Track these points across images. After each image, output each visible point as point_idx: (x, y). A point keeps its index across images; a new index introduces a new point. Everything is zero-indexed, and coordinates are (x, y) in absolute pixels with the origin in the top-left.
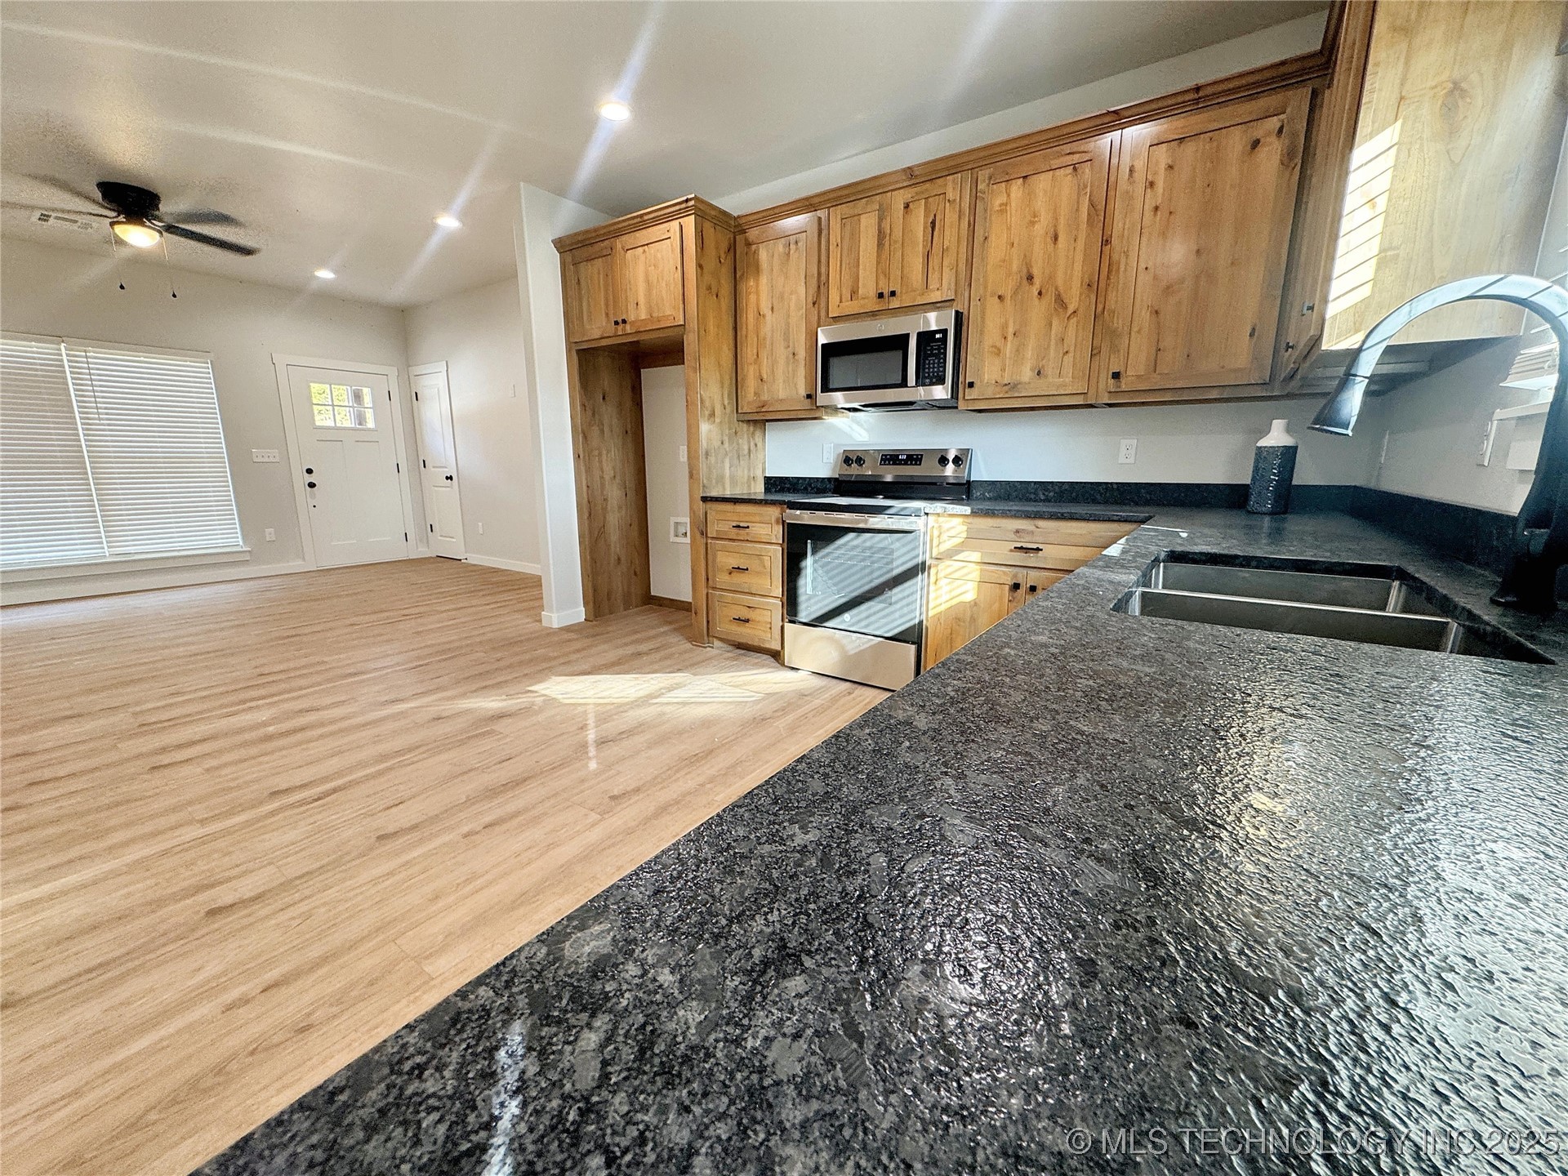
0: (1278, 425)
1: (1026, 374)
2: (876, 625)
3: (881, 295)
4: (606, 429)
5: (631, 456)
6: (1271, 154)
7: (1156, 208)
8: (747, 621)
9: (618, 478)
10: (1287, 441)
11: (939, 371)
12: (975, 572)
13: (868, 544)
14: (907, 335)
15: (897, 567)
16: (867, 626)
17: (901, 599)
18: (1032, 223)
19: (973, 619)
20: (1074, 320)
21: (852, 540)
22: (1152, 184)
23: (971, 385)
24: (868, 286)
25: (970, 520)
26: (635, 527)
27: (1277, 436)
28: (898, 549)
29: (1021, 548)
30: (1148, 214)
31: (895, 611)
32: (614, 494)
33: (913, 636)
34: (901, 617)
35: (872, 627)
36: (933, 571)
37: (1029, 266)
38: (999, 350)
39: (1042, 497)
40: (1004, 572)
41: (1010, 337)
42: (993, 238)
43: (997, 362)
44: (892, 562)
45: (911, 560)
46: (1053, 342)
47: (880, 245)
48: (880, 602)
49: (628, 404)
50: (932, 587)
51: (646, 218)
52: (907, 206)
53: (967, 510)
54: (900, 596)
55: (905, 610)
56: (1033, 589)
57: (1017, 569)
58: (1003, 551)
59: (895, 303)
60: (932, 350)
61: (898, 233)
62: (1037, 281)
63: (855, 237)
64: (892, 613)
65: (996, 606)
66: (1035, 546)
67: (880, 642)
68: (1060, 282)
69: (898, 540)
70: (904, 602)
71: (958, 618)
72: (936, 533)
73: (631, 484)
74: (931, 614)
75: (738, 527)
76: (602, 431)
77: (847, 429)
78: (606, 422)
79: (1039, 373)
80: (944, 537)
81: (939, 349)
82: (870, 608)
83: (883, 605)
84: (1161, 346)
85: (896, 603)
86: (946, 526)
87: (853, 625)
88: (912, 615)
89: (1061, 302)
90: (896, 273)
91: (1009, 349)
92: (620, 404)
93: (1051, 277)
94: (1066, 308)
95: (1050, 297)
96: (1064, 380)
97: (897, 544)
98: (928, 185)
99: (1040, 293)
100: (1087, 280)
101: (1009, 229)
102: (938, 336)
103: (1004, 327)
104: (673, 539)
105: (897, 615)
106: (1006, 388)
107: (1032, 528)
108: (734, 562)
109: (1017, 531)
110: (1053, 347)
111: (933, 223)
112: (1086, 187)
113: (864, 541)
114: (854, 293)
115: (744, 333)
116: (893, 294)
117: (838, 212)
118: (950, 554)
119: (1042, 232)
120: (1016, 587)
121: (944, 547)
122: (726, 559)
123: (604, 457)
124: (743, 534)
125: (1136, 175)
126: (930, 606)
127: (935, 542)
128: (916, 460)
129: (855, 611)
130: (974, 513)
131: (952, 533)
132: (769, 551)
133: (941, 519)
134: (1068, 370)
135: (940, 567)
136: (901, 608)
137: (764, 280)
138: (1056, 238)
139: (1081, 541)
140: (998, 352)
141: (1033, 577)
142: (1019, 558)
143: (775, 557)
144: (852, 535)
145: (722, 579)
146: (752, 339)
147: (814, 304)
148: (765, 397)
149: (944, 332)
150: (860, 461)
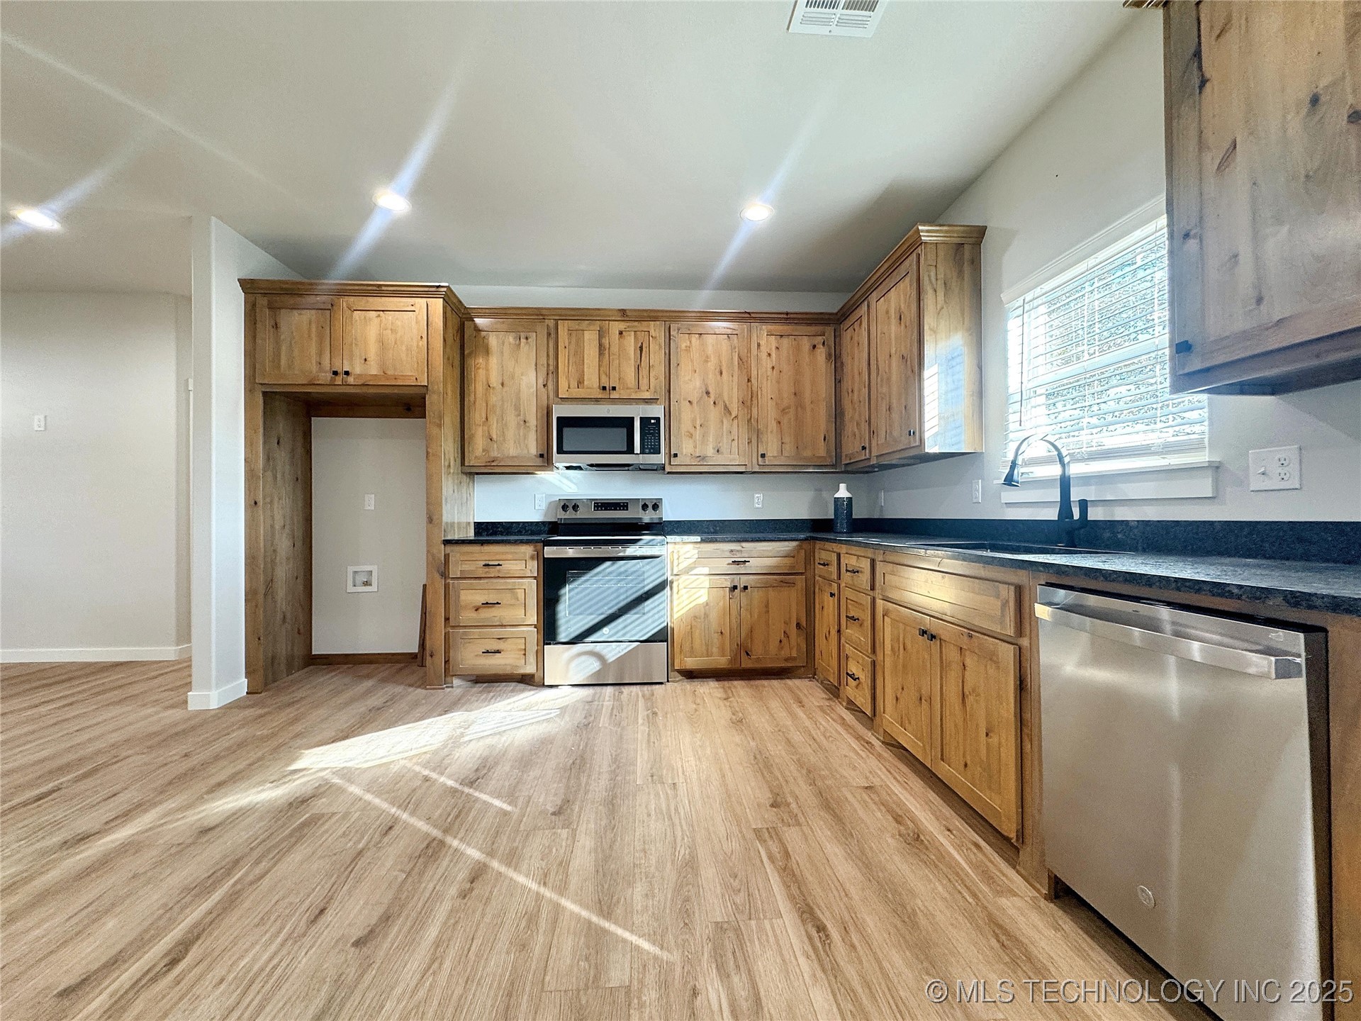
0: (843, 486)
1: (710, 451)
2: (633, 632)
3: (604, 388)
4: (279, 476)
5: (300, 504)
6: (821, 353)
7: (773, 368)
8: (498, 652)
9: (287, 527)
10: (849, 495)
11: (655, 445)
12: (706, 582)
13: (622, 569)
14: (632, 419)
15: (648, 584)
16: (624, 635)
17: (653, 609)
18: (707, 361)
19: (706, 615)
20: (736, 421)
21: (609, 567)
22: (769, 355)
23: (676, 455)
24: (592, 379)
25: (698, 545)
26: (300, 581)
27: (843, 492)
28: (648, 571)
29: (735, 562)
30: (770, 370)
31: (648, 618)
32: (284, 545)
33: (662, 636)
34: (653, 622)
35: (629, 635)
36: (675, 585)
37: (706, 386)
38: (692, 435)
39: (712, 530)
40: (726, 580)
41: (698, 427)
42: (682, 365)
43: (691, 441)
44: (644, 580)
45: (660, 577)
46: (725, 434)
47: (601, 353)
48: (635, 614)
49: (300, 450)
50: (675, 596)
51: (384, 288)
52: (621, 333)
53: (698, 539)
54: (652, 606)
55: (656, 616)
56: (746, 588)
57: (732, 576)
58: (723, 565)
59: (614, 395)
60: (649, 429)
61: (615, 349)
62: (712, 395)
63: (580, 344)
64: (646, 620)
65: (721, 604)
66: (743, 560)
67: (638, 646)
68: (726, 399)
69: (648, 564)
70: (656, 610)
71: (697, 618)
72: (676, 557)
73: (299, 534)
74: (676, 616)
75: (488, 565)
76: (275, 478)
77: (557, 483)
78: (279, 468)
79: (718, 451)
80: (681, 560)
81: (654, 429)
82: (625, 620)
83: (637, 616)
84: (784, 441)
85: (649, 611)
86: (682, 551)
87: (611, 636)
88: (663, 620)
89: (727, 410)
90: (614, 375)
91: (698, 434)
92: (293, 450)
93: (721, 395)
94: (731, 414)
95: (720, 406)
96: (733, 457)
97: (648, 567)
98: (636, 324)
99: (714, 403)
100: (741, 400)
101: (692, 361)
102: (653, 421)
103: (694, 420)
104: (350, 589)
105: (650, 621)
106: (698, 459)
107: (739, 548)
108: (480, 598)
109: (732, 551)
110: (725, 436)
111: (641, 348)
112: (735, 348)
113: (620, 567)
114: (580, 383)
115: (472, 399)
116: (614, 388)
117: (566, 325)
118: (688, 570)
119: (713, 368)
120: (735, 588)
121: (682, 566)
122: (470, 596)
123: (276, 505)
124: (493, 572)
125: (762, 348)
126: (675, 610)
127: (676, 563)
128: (624, 506)
129: (613, 625)
130: (703, 541)
131: (687, 556)
132: (522, 584)
133: (677, 546)
134: (735, 450)
135: (680, 581)
136: (652, 616)
137: (494, 361)
138: (721, 373)
139: (770, 554)
140: (691, 436)
141: (744, 581)
142: (734, 569)
143: (530, 589)
144: (608, 563)
145: (467, 616)
146: (480, 404)
147: (544, 386)
148: (495, 454)
149: (658, 419)
150: (575, 507)
